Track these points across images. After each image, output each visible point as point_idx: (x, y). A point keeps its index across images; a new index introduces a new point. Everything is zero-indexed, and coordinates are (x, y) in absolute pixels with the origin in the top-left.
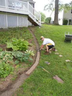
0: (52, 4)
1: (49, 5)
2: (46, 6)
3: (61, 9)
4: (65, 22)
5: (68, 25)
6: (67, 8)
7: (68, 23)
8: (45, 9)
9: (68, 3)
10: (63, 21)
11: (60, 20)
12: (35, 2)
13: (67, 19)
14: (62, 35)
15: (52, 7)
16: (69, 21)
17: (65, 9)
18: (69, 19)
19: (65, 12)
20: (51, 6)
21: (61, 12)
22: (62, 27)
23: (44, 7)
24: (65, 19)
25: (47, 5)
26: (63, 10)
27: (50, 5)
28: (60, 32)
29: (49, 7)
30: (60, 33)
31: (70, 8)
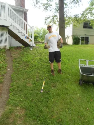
0: (55, 16)
1: (51, 18)
2: (47, 18)
3: (69, 23)
4: (76, 41)
5: (80, 45)
6: (77, 20)
7: (80, 42)
8: (45, 23)
9: (79, 14)
10: (73, 38)
11: (68, 37)
12: (27, 10)
13: (78, 36)
14: (73, 65)
15: (56, 20)
16: (81, 39)
17: (75, 22)
18: (81, 36)
19: (75, 27)
20: (55, 18)
21: (69, 26)
22: (71, 48)
23: (45, 20)
24: (76, 36)
25: (49, 18)
26: (72, 24)
27: (53, 17)
28: (69, 57)
29: (51, 20)
30: (69, 60)
31: (81, 20)
